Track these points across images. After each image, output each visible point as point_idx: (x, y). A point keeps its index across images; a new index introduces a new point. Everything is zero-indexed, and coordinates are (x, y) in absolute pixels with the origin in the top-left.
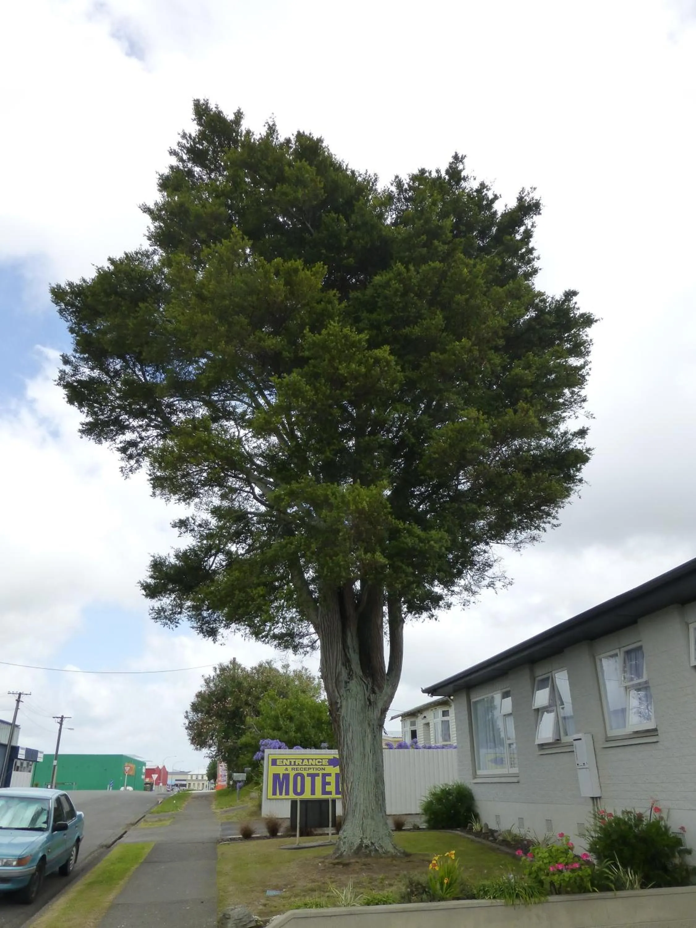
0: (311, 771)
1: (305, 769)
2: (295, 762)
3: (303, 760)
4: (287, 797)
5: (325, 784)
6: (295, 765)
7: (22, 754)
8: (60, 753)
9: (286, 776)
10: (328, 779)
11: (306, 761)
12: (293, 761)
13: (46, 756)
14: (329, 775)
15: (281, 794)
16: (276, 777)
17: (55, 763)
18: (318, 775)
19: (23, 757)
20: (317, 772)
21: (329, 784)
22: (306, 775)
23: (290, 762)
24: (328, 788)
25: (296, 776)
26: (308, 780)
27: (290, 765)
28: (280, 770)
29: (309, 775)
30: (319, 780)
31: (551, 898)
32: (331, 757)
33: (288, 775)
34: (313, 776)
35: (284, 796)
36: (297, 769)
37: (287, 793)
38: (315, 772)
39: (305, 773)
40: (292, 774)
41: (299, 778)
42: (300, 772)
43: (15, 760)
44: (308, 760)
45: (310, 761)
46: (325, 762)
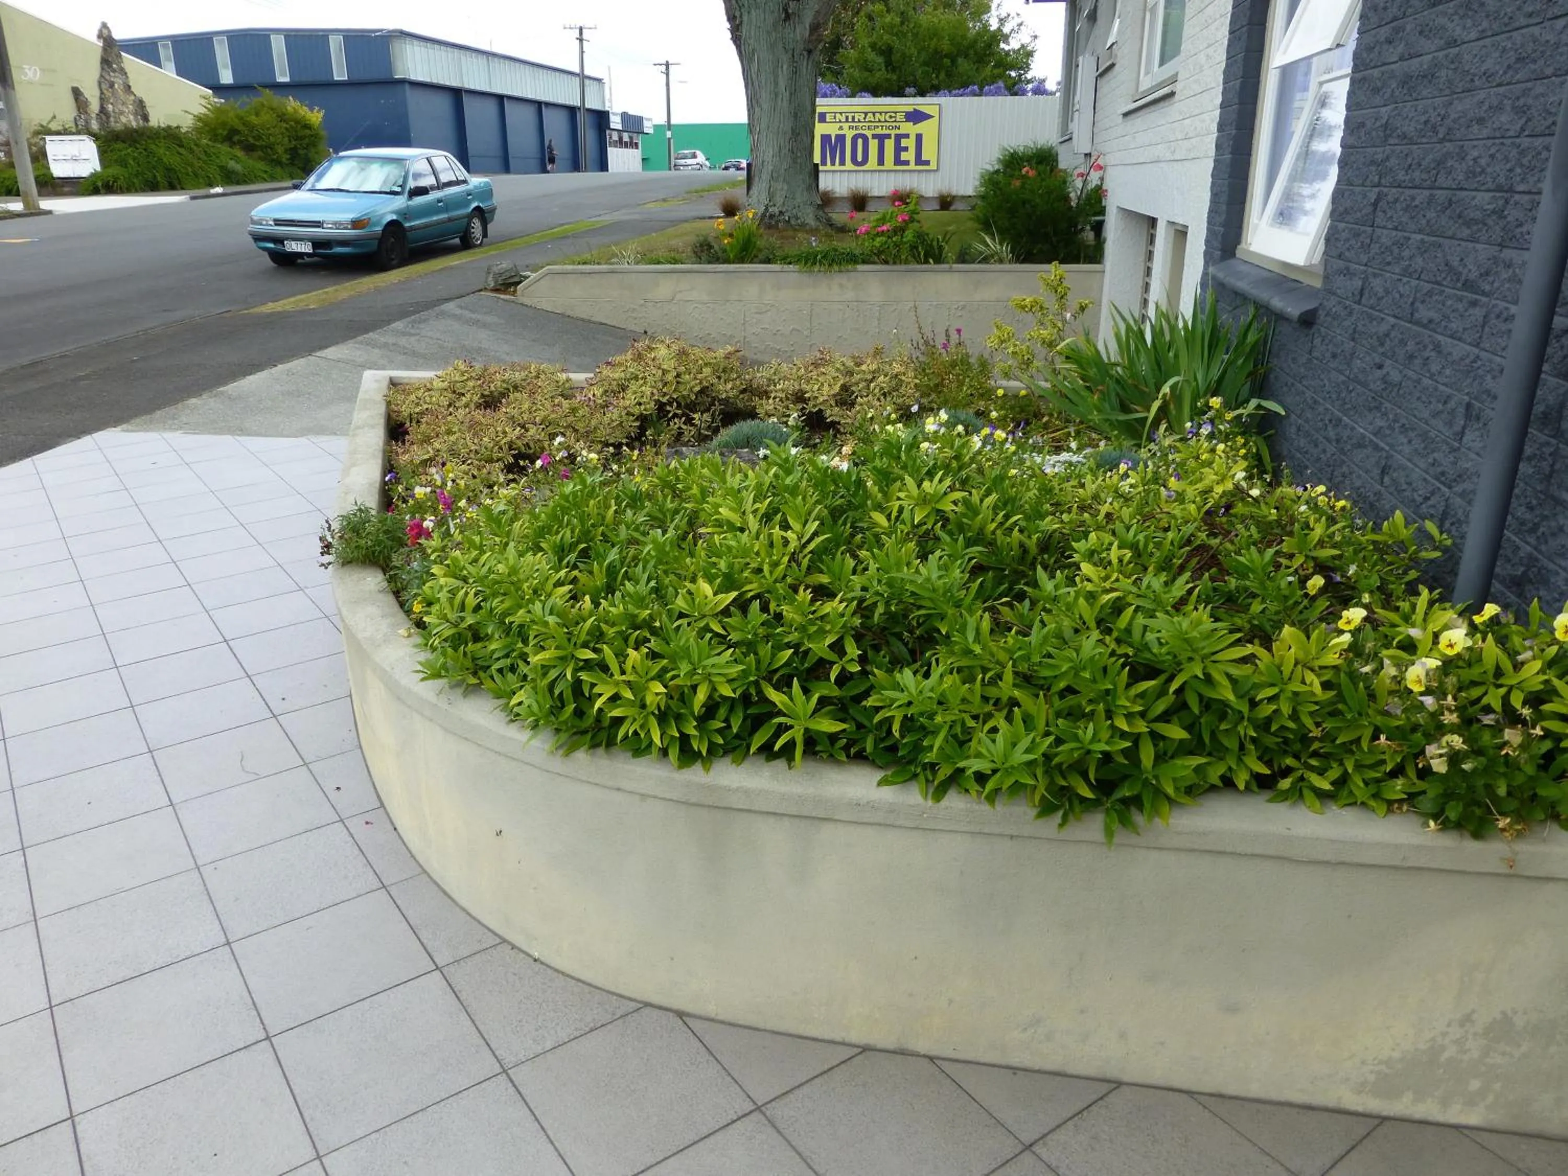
0: (879, 131)
1: (869, 128)
2: (853, 118)
3: (866, 114)
4: (842, 168)
5: (899, 149)
6: (853, 121)
7: (615, 122)
8: (673, 122)
9: (841, 138)
10: (904, 143)
11: (870, 115)
12: (850, 116)
13: (656, 127)
14: (907, 136)
15: (833, 164)
16: (826, 138)
17: (669, 134)
18: (889, 136)
19: (619, 127)
20: (888, 132)
21: (906, 149)
22: (870, 137)
23: (847, 118)
24: (904, 156)
25: (855, 139)
26: (873, 145)
27: (847, 121)
28: (831, 129)
29: (874, 136)
30: (889, 145)
31: (860, 267)
32: (910, 109)
33: (844, 136)
34: (881, 138)
35: (837, 167)
36: (856, 128)
37: (842, 162)
38: (885, 132)
39: (869, 133)
40: (849, 134)
41: (860, 141)
42: (861, 132)
43: (608, 132)
44: (874, 113)
45: (877, 115)
46: (900, 117)
